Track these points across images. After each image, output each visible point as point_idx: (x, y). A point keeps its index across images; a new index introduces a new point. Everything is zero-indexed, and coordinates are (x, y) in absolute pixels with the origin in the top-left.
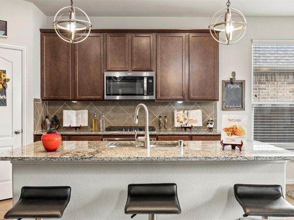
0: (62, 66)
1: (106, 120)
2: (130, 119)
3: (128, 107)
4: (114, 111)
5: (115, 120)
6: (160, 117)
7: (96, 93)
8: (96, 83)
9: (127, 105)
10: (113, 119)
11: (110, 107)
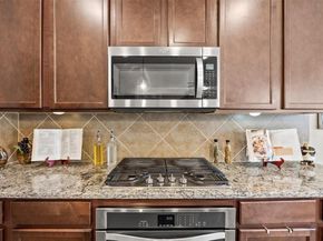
0: (23, 39)
1: (118, 146)
2: (161, 144)
3: (158, 123)
4: (133, 130)
5: (136, 146)
6: (216, 141)
7: (94, 95)
8: (93, 74)
9: (157, 119)
10: (132, 143)
11: (127, 122)
